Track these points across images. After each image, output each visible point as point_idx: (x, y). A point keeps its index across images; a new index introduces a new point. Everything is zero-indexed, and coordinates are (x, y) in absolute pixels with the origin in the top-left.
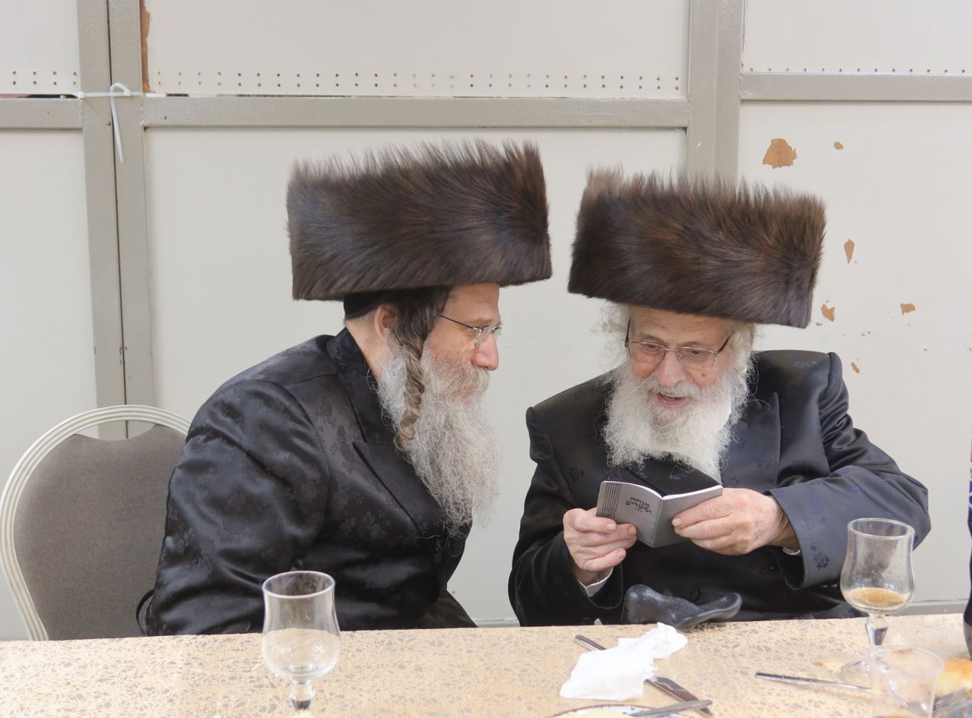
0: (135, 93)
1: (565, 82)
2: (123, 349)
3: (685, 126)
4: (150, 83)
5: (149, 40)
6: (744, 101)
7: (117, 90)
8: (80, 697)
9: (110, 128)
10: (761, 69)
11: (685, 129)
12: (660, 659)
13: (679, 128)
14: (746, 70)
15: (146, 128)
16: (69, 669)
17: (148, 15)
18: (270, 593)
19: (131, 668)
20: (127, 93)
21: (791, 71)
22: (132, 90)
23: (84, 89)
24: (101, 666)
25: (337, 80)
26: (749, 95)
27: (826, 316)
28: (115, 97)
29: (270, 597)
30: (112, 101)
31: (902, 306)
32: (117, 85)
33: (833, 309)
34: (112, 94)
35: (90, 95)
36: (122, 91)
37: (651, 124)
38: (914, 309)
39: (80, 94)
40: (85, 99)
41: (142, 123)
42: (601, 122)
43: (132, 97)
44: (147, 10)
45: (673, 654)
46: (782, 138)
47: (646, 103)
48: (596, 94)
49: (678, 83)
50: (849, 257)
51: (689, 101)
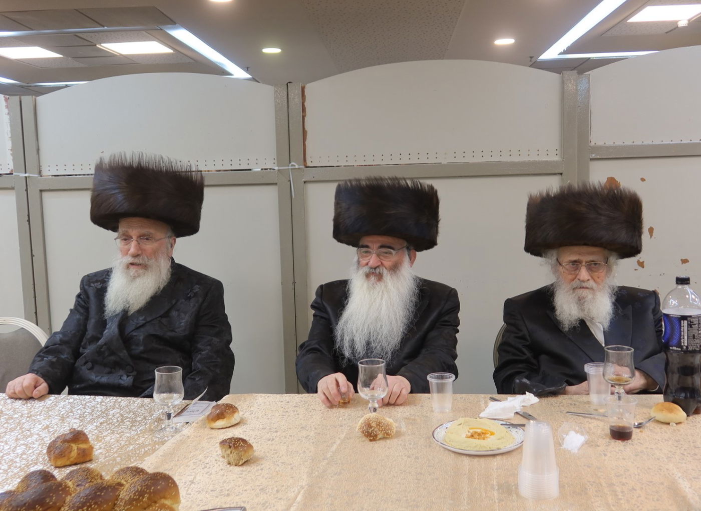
0: (300, 167)
1: (501, 154)
2: (294, 282)
3: (561, 172)
4: (307, 162)
5: (307, 143)
6: (591, 159)
7: (293, 165)
8: (287, 412)
9: (289, 183)
10: (600, 143)
11: (561, 174)
12: (525, 406)
13: (559, 174)
14: (592, 144)
15: (305, 182)
16: (282, 403)
17: (306, 132)
18: (361, 365)
19: (307, 403)
20: (297, 167)
21: (616, 143)
22: (299, 165)
23: (278, 166)
24: (294, 403)
25: (391, 157)
26: (593, 156)
27: (640, 266)
28: (291, 169)
29: (361, 367)
30: (290, 170)
31: (682, 260)
32: (293, 163)
33: (643, 262)
34: (290, 167)
35: (280, 168)
36: (295, 166)
37: (545, 172)
38: (688, 261)
39: (276, 168)
40: (278, 170)
41: (304, 180)
42: (518, 172)
43: (299, 168)
44: (306, 129)
45: (532, 405)
46: (613, 176)
47: (540, 163)
48: (516, 159)
49: (558, 152)
50: (651, 236)
51: (563, 161)
